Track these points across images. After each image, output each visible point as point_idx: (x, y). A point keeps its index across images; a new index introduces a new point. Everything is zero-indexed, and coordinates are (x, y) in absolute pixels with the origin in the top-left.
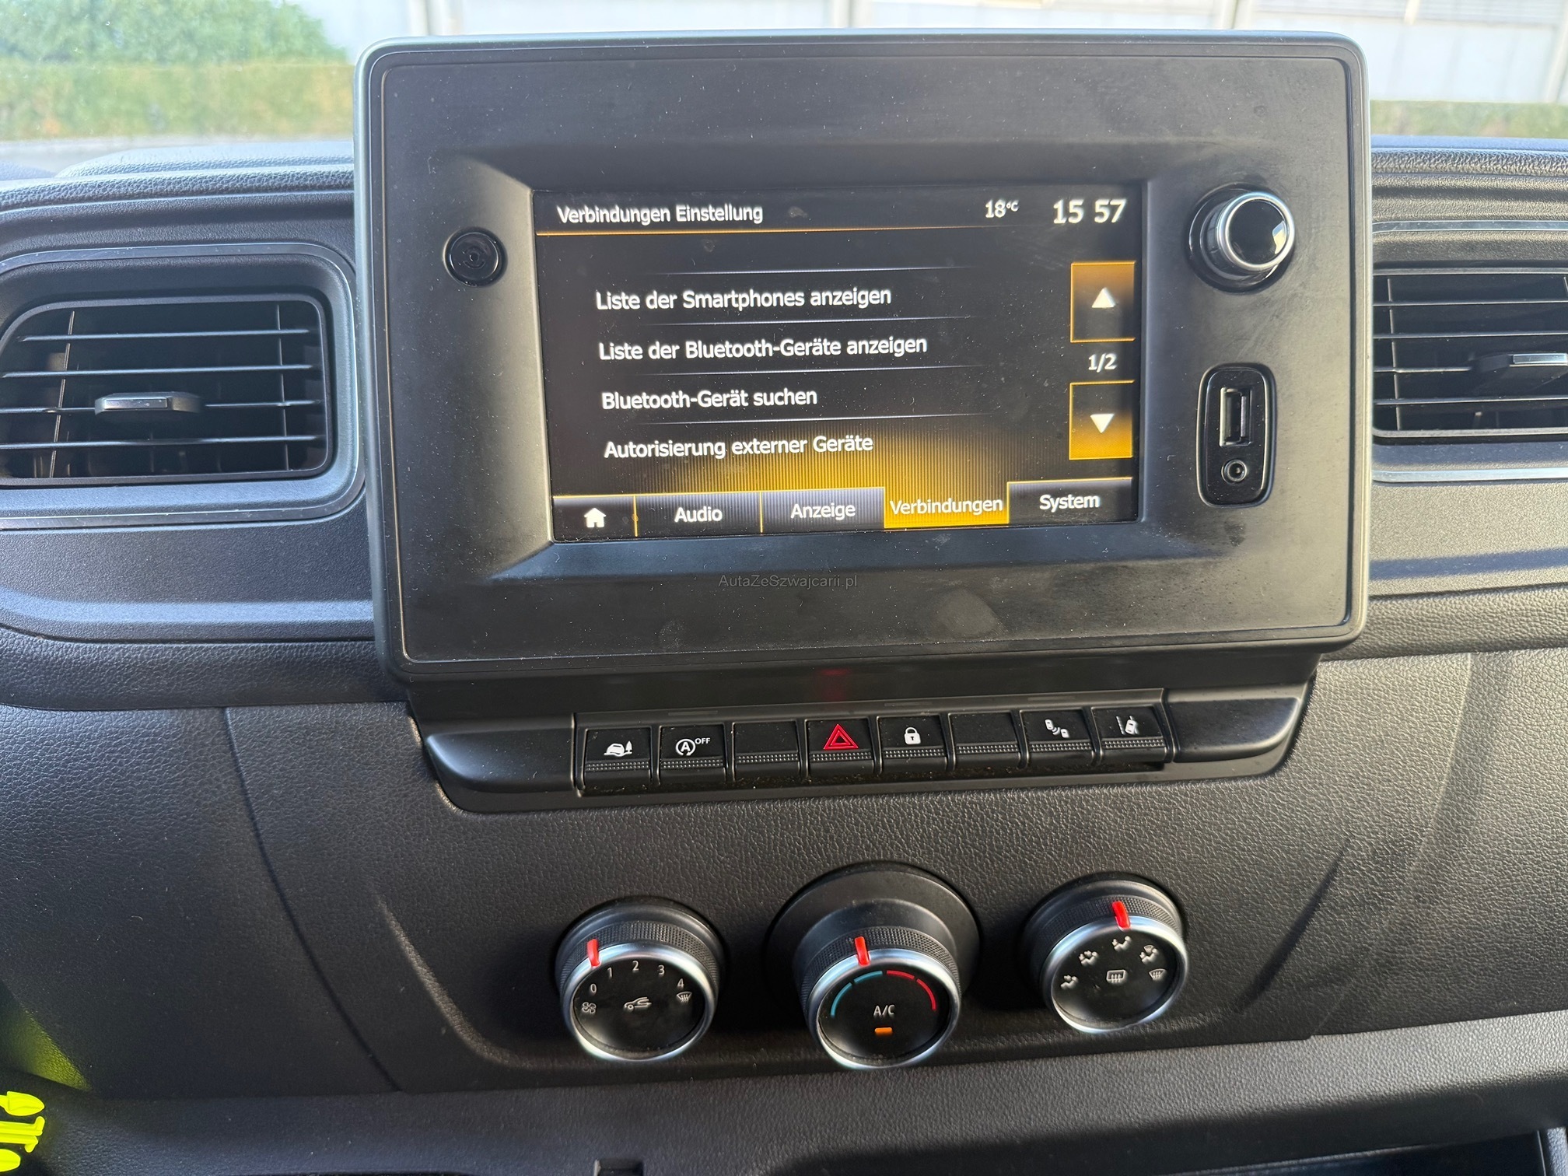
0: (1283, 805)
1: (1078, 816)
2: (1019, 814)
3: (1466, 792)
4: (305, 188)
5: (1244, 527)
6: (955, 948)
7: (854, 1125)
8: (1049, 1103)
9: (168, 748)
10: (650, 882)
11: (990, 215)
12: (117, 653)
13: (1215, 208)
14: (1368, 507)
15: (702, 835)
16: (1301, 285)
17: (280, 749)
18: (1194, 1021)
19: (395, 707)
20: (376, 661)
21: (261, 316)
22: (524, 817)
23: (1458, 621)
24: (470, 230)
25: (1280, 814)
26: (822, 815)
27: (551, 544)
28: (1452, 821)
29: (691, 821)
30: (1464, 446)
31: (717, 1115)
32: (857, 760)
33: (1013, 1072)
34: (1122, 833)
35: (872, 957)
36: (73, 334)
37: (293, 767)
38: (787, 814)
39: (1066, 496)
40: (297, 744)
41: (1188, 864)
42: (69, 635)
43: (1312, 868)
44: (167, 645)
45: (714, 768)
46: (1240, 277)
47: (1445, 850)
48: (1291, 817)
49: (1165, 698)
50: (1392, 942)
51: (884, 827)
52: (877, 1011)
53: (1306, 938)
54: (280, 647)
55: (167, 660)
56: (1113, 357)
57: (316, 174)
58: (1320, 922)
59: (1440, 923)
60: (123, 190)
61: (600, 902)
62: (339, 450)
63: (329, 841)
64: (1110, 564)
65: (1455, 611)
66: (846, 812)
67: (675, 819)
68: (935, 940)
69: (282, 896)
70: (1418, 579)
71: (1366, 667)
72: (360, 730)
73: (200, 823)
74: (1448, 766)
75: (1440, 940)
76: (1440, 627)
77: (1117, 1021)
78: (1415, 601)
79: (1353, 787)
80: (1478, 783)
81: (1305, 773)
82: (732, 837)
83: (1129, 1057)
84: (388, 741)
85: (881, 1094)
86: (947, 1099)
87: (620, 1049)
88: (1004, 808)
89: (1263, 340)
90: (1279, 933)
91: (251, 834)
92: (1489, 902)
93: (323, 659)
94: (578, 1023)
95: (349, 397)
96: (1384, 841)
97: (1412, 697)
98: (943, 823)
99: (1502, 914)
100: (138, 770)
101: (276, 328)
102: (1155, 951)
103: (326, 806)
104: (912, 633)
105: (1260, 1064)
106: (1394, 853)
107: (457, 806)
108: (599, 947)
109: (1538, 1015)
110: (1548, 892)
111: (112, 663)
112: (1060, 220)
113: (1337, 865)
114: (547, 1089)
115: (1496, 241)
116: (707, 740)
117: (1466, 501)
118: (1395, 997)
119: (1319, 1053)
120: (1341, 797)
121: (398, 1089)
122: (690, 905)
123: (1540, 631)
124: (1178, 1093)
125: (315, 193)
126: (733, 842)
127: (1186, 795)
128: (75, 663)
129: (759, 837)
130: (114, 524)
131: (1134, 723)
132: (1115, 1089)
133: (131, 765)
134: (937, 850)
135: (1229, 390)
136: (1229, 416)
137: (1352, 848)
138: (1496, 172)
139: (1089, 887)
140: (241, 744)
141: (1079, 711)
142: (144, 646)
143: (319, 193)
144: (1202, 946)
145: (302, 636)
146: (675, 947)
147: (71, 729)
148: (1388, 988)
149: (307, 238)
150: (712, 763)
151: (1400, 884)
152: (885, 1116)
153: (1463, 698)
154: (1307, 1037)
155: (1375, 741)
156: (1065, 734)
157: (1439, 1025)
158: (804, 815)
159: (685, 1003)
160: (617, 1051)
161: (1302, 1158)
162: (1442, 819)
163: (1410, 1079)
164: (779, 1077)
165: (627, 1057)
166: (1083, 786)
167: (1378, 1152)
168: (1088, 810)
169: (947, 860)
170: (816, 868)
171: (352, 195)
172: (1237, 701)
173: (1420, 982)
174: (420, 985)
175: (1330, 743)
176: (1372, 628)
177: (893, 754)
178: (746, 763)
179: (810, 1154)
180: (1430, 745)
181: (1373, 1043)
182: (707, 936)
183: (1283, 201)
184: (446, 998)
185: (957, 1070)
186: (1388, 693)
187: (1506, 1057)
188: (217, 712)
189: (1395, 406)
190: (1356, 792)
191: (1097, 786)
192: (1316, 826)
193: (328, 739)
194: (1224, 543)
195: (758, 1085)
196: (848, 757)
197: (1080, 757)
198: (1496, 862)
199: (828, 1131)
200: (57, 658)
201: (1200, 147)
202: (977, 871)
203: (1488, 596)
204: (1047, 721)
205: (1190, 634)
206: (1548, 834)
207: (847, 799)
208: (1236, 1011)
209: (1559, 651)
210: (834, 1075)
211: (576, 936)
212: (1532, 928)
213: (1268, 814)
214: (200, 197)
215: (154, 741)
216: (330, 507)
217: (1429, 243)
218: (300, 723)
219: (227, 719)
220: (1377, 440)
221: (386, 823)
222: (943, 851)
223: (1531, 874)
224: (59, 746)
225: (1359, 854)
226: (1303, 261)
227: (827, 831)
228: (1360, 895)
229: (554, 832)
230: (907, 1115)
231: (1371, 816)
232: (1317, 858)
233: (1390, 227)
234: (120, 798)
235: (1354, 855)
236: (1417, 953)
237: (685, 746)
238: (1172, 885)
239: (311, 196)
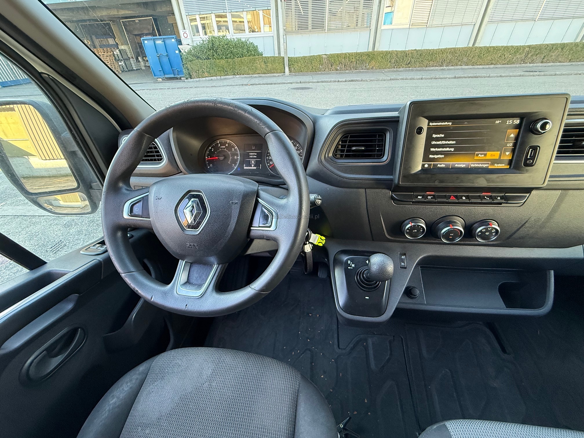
2: (477, 210)
10: (419, 215)
11: (496, 123)
12: (354, 181)
15: (428, 209)
19: (388, 190)
25: (520, 213)
28: (550, 216)
34: (492, 214)
35: (452, 227)
38: (441, 208)
39: (499, 164)
40: (375, 194)
41: (502, 219)
42: (349, 179)
43: (523, 221)
46: (539, 133)
47: (548, 220)
49: (504, 194)
50: (533, 234)
51: (455, 210)
52: (451, 234)
53: (518, 232)
56: (511, 144)
58: (521, 230)
62: (385, 155)
64: (506, 174)
65: (561, 183)
66: (450, 208)
67: (425, 207)
70: (556, 178)
72: (383, 193)
75: (542, 234)
76: (557, 186)
77: (485, 240)
78: (555, 182)
81: (526, 207)
82: (432, 210)
84: (387, 194)
89: (540, 142)
90: (514, 230)
92: (553, 229)
94: (406, 234)
96: (537, 218)
97: (548, 197)
98: (465, 211)
99: (555, 231)
100: (353, 197)
101: (377, 138)
102: (495, 230)
103: (377, 202)
104: (473, 183)
107: (394, 203)
110: (565, 229)
112: (507, 123)
113: (527, 221)
116: (433, 197)
120: (531, 211)
122: (422, 219)
123: (576, 187)
127: (504, 209)
129: (436, 211)
131: (499, 198)
135: (531, 150)
136: (531, 153)
139: (485, 221)
141: (490, 196)
144: (503, 231)
148: (529, 241)
150: (434, 200)
151: (538, 225)
153: (558, 197)
154: (513, 247)
155: (540, 203)
156: (488, 199)
158: (444, 208)
159: (421, 231)
169: (463, 216)
170: (441, 216)
172: (517, 195)
177: (461, 200)
180: (549, 204)
181: (524, 250)
182: (425, 222)
183: (550, 121)
184: (385, 229)
186: (544, 196)
190: (534, 210)
191: (490, 206)
192: (525, 215)
193: (379, 193)
194: (525, 172)
196: (454, 200)
197: (490, 202)
202: (468, 217)
203: (568, 181)
204: (485, 197)
208: (504, 242)
209: (578, 191)
211: (406, 222)
216: (384, 163)
218: (375, 191)
219: (366, 190)
221: (385, 205)
225: (532, 220)
227: (446, 210)
228: (530, 226)
229: (405, 208)
231: (536, 214)
236: (537, 236)
237: (429, 197)
238: (497, 221)
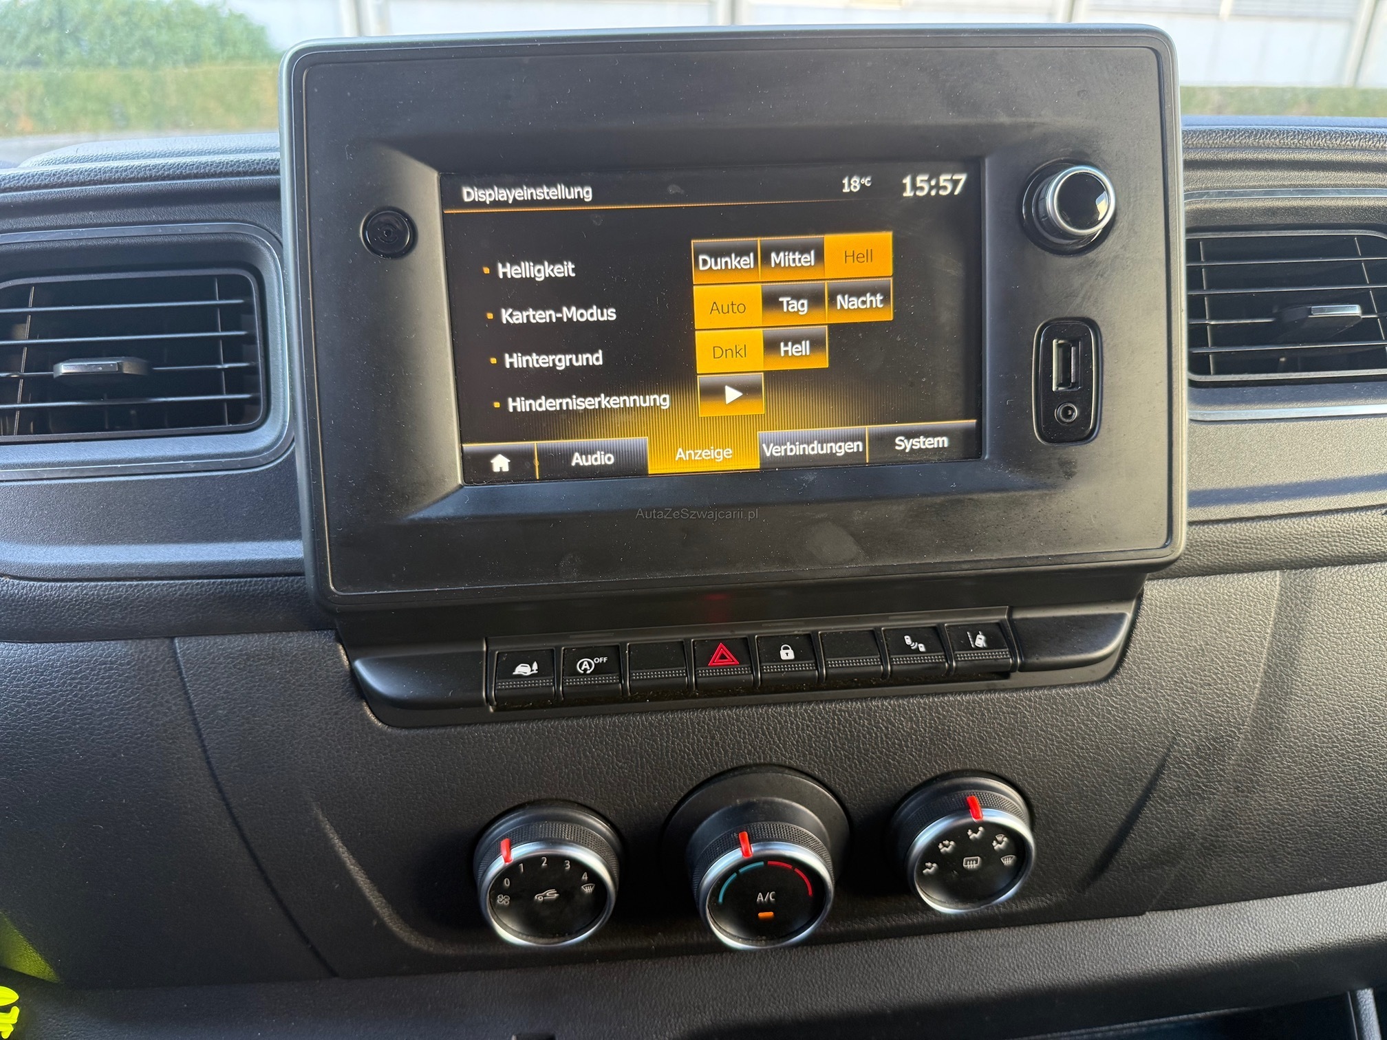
0: (1116, 708)
1: (935, 721)
2: (883, 720)
3: (1277, 694)
4: (238, 174)
5: (1076, 463)
6: (828, 840)
7: (743, 1000)
8: (915, 976)
9: (123, 674)
10: (556, 786)
11: (846, 190)
12: (76, 591)
13: (1045, 181)
14: (1185, 444)
15: (602, 743)
16: (1121, 248)
17: (223, 674)
18: (1042, 901)
19: (325, 635)
20: (307, 594)
21: (201, 288)
22: (442, 731)
23: (1268, 542)
24: (384, 209)
25: (1114, 716)
26: (708, 724)
27: (461, 487)
28: (1266, 719)
29: (591, 732)
30: (1269, 388)
31: (620, 993)
32: (738, 675)
33: (883, 949)
34: (974, 735)
35: (754, 849)
36: (33, 306)
37: (236, 690)
38: (677, 724)
39: (919, 437)
40: (239, 669)
41: (1033, 761)
42: (33, 575)
43: (1144, 764)
44: (120, 583)
45: (611, 684)
46: (1068, 242)
47: (1260, 745)
48: (1124, 718)
49: (1010, 614)
50: (1215, 827)
51: (764, 734)
52: (760, 898)
53: (1139, 827)
54: (221, 583)
55: (120, 596)
57: (248, 161)
58: (1151, 811)
59: (1258, 810)
60: (75, 178)
61: (512, 806)
62: (272, 407)
63: (269, 756)
64: (959, 496)
65: (1265, 533)
66: (730, 721)
67: (578, 731)
68: (810, 834)
69: (227, 805)
70: (1232, 507)
71: (1187, 584)
72: (294, 656)
73: (153, 741)
74: (1262, 670)
75: (1257, 824)
76: (1252, 548)
77: (973, 902)
78: (1229, 525)
79: (1177, 690)
80: (1288, 686)
81: (1135, 679)
82: (628, 745)
83: (986, 935)
84: (320, 665)
85: (766, 971)
86: (825, 975)
87: (531, 936)
88: (870, 715)
89: (1090, 297)
90: (1115, 821)
91: (199, 750)
92: (1300, 791)
93: (260, 593)
94: (494, 913)
95: (280, 358)
96: (1207, 738)
97: (1228, 611)
98: (816, 729)
99: (1311, 801)
100: (97, 695)
101: (215, 299)
102: (1005, 839)
103: (266, 724)
104: (784, 560)
105: (1102, 939)
106: (1215, 748)
107: (383, 723)
108: (511, 845)
109: (1346, 889)
110: (1351, 780)
111: (71, 599)
112: (908, 193)
113: (1165, 760)
114: (468, 973)
115: (1294, 207)
116: (605, 659)
117: (1273, 437)
118: (1219, 876)
119: (1154, 927)
120: (1168, 700)
121: (334, 974)
122: (592, 806)
123: (1341, 549)
124: (1029, 965)
125: (247, 178)
126: (630, 750)
127: (1030, 700)
128: (38, 600)
129: (652, 745)
130: (71, 476)
131: (983, 637)
132: (973, 963)
133: (90, 691)
134: (811, 753)
135: (1060, 342)
136: (1061, 365)
137: (1178, 745)
138: (1293, 146)
139: (946, 783)
140: (188, 669)
141: (934, 628)
142: (100, 583)
143: (251, 178)
144: (1048, 834)
145: (241, 573)
146: (579, 844)
147: (36, 659)
148: (1212, 868)
149: (241, 218)
150: (609, 680)
151: (1221, 776)
152: (770, 991)
153: (1273, 610)
154: (1143, 913)
155: (1196, 650)
156: (922, 648)
157: (1259, 901)
158: (692, 724)
159: (589, 895)
160: (529, 938)
161: (1142, 1020)
162: (1256, 718)
163: (1234, 948)
164: (675, 958)
165: (538, 943)
166: (939, 694)
167: (1208, 1013)
168: (944, 715)
169: (820, 762)
170: (704, 772)
171: (279, 180)
172: (1074, 616)
173: (1241, 863)
174: (353, 883)
175: (1157, 652)
176: (1192, 550)
177: (770, 669)
178: (640, 679)
179: (703, 1025)
180: (1245, 653)
181: (1201, 917)
182: (608, 833)
183: (1105, 174)
184: (376, 893)
185: (833, 948)
186: (1207, 607)
187: (1318, 927)
188: (167, 642)
189: (1208, 354)
190: (1180, 695)
191: (952, 693)
192: (1146, 726)
193: (266, 664)
194: (1058, 477)
195: (657, 965)
196: (731, 672)
197: (935, 668)
198: (1305, 755)
199: (719, 1005)
200: (22, 596)
201: (1030, 126)
202: (847, 771)
203: (1293, 520)
204: (906, 637)
205: (1030, 558)
206: (1351, 729)
207: (730, 709)
208: (1079, 892)
209: (1357, 567)
210: (724, 955)
211: (491, 836)
212: (1338, 813)
213: (1103, 716)
214: (144, 184)
215: (111, 669)
216: (264, 458)
217: (1235, 210)
218: (241, 650)
219: (175, 647)
220: (1192, 383)
221: (319, 739)
222: (816, 754)
223: (1336, 765)
224: (25, 674)
225: (1184, 751)
226: (1123, 227)
227: (713, 738)
228: (1186, 787)
229: (470, 743)
230: (789, 989)
231: (1195, 716)
232: (1147, 754)
233: (1201, 195)
234: (81, 720)
235: (1180, 752)
236: (1237, 837)
237: (585, 665)
238: (1020, 780)
239: (244, 180)
